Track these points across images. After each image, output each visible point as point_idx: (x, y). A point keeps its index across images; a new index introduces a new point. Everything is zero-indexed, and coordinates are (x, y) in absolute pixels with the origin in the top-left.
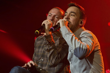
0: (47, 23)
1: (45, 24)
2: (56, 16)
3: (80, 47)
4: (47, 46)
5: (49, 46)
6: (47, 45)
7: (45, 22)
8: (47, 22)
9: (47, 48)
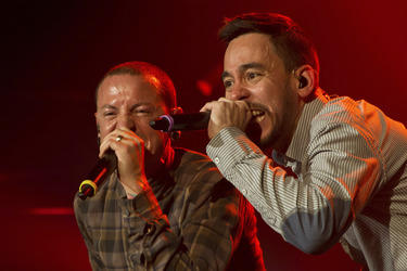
0: (123, 141)
1: (114, 146)
2: (141, 108)
3: (299, 213)
4: (141, 243)
5: (149, 241)
6: (140, 238)
7: (112, 140)
8: (121, 137)
9: (141, 252)
